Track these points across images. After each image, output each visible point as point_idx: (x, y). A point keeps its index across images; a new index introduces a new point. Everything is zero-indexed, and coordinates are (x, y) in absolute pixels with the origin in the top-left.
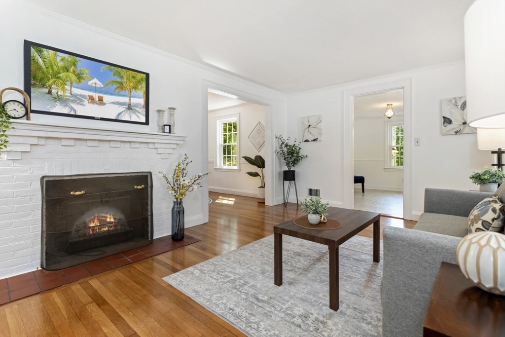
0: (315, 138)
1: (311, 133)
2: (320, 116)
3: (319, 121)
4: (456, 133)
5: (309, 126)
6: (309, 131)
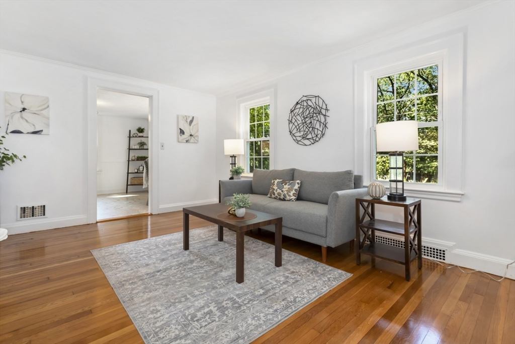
0: (36, 130)
1: (27, 121)
2: (47, 99)
3: (46, 106)
4: (187, 141)
5: (24, 109)
6: (22, 118)
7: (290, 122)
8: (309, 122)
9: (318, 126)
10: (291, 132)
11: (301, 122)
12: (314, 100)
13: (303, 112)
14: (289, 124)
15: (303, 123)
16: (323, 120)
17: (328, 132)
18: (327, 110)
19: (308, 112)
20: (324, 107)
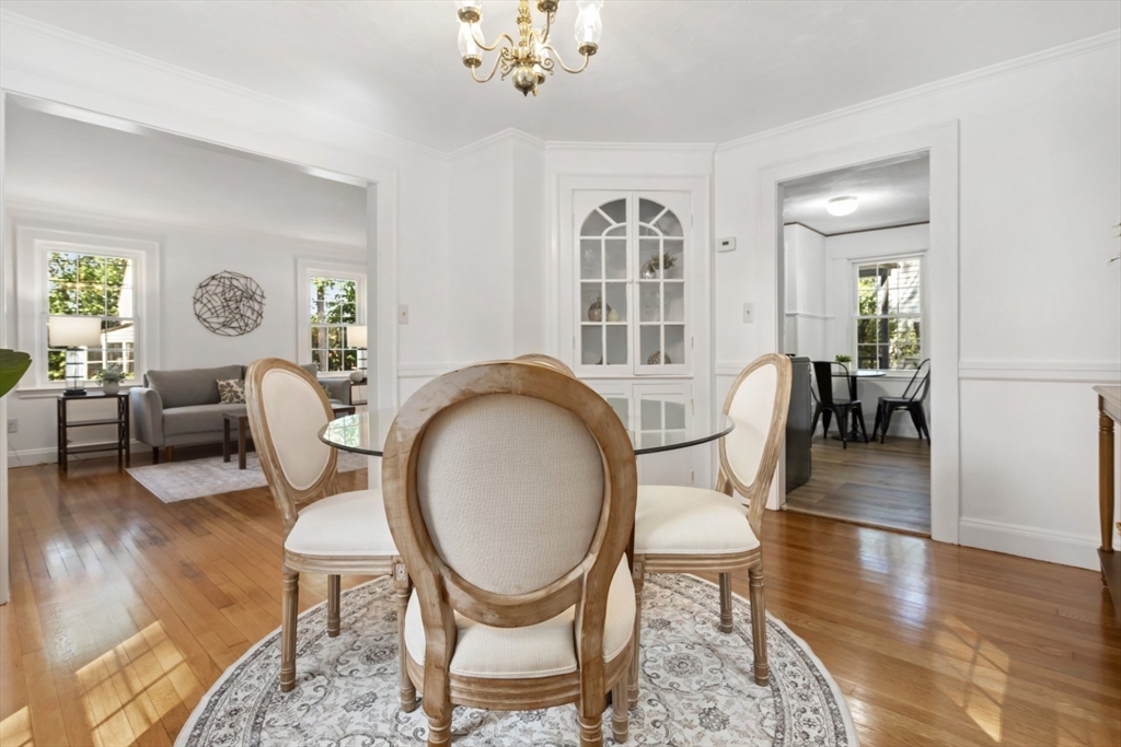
7: (196, 300)
8: (234, 306)
9: (249, 313)
10: (199, 317)
11: (219, 303)
12: (243, 281)
13: (223, 293)
14: (195, 303)
15: (224, 307)
16: (257, 307)
17: (264, 322)
18: (262, 297)
19: (232, 293)
20: (258, 292)
